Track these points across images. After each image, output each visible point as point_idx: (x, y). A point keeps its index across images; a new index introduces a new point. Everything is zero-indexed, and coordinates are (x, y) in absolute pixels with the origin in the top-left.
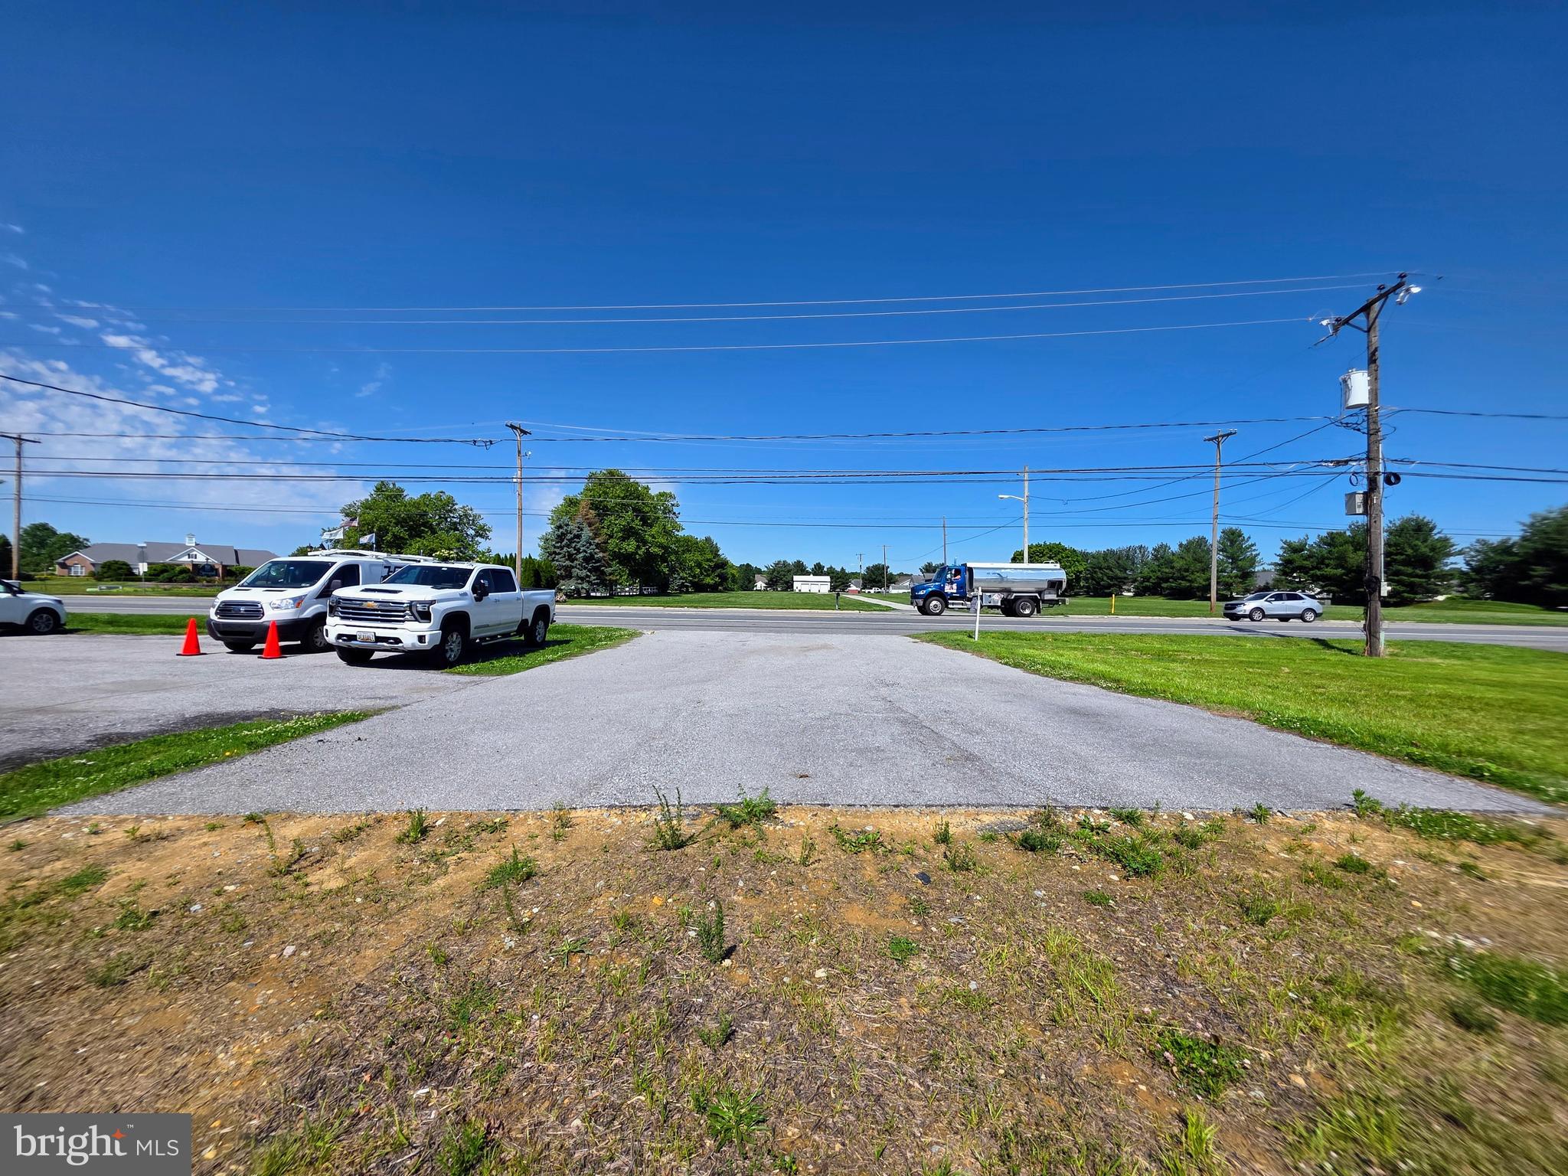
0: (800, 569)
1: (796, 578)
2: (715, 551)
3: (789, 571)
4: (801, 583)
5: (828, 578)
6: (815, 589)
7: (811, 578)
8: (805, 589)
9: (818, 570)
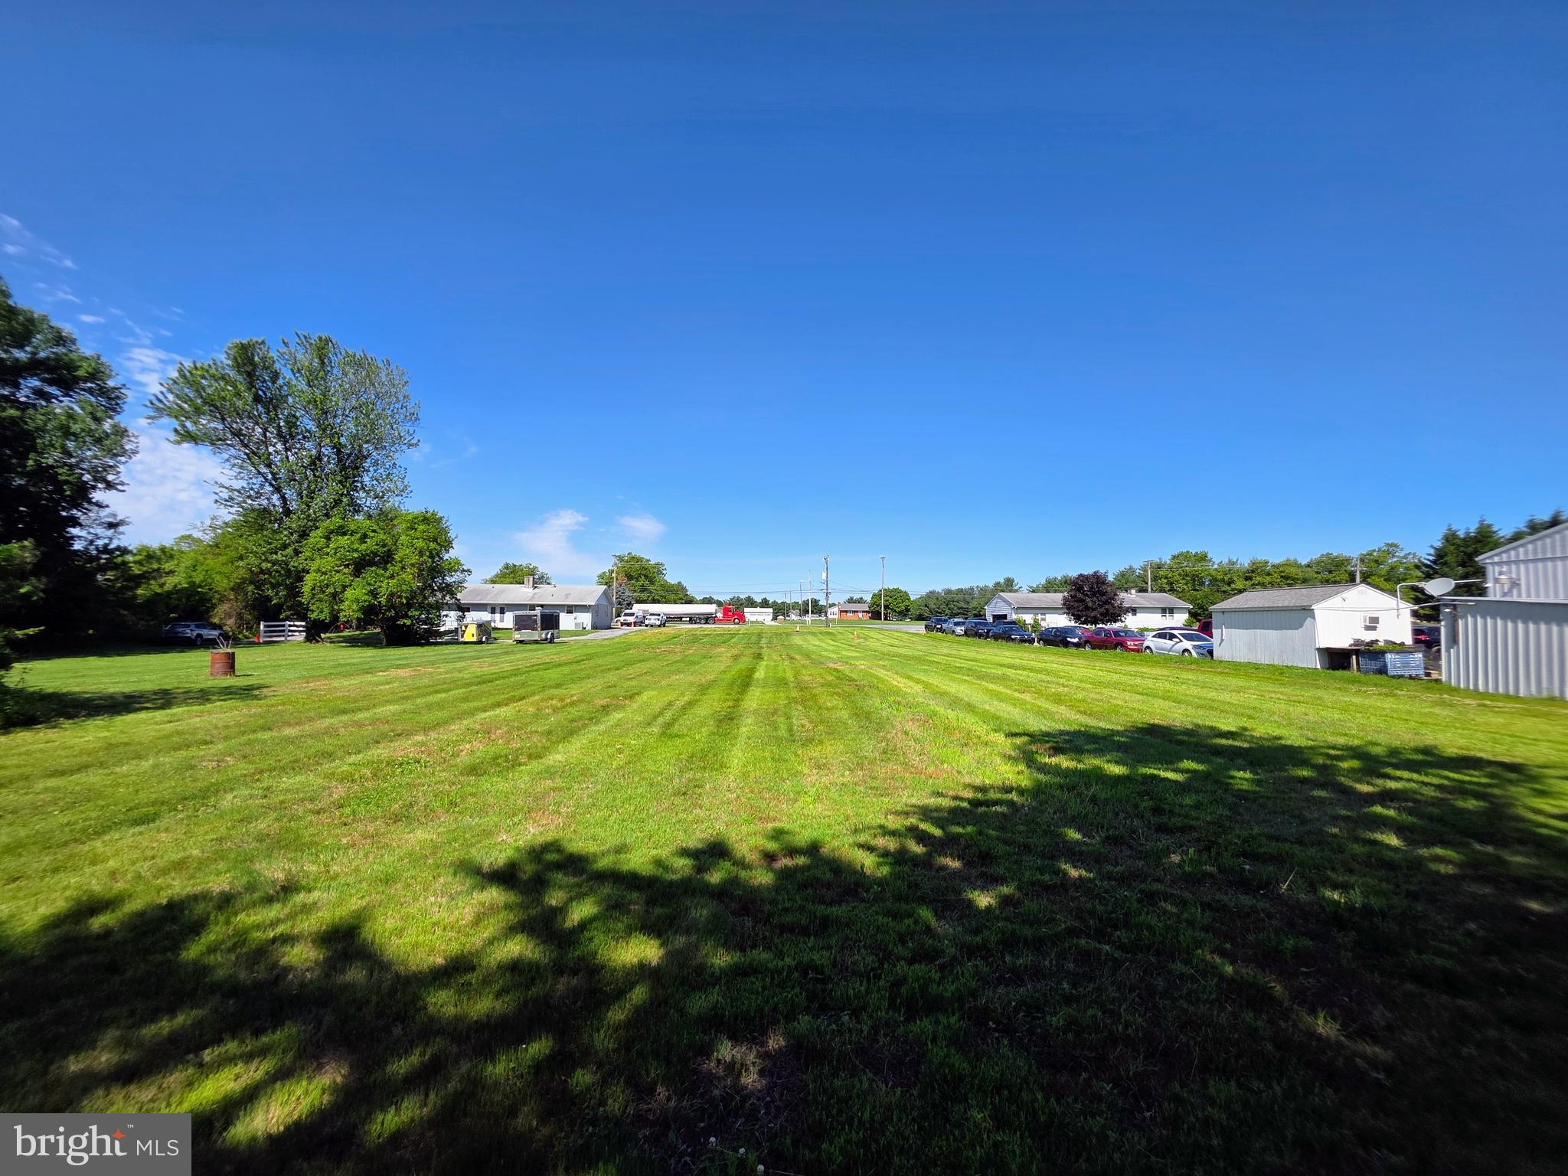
0: (751, 603)
1: (746, 610)
2: (684, 589)
3: (742, 604)
4: (750, 614)
5: (771, 610)
6: (760, 618)
7: (758, 609)
8: (753, 618)
9: (765, 604)
